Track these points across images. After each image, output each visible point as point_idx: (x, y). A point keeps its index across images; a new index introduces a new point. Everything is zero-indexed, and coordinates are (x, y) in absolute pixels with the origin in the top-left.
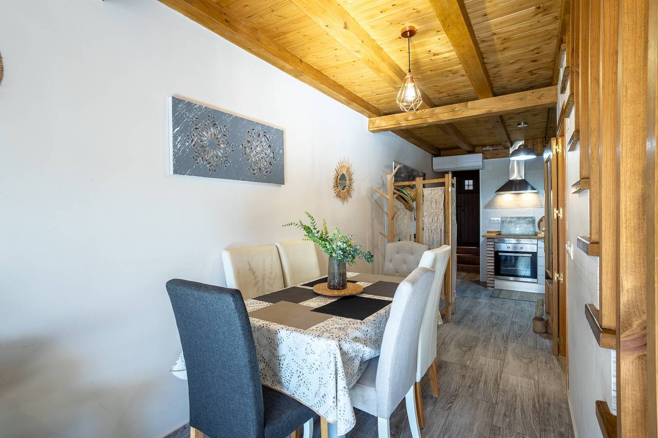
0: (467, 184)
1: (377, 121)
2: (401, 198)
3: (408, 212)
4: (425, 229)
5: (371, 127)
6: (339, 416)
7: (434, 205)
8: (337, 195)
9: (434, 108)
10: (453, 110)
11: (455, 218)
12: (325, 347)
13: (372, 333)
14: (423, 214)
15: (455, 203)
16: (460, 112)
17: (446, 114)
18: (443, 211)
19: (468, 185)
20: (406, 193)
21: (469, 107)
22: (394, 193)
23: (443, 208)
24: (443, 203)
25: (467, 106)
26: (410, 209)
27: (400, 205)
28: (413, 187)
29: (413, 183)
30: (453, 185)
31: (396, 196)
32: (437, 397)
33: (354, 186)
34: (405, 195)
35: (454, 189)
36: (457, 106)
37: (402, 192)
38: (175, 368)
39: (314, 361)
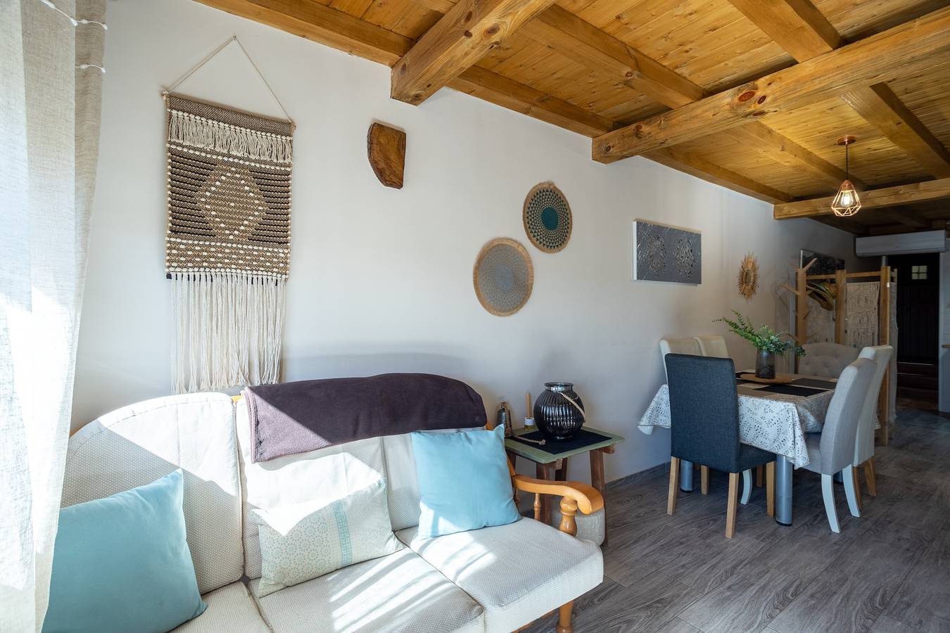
0: (916, 271)
1: (785, 208)
2: (817, 295)
3: (824, 311)
4: (848, 332)
5: (776, 214)
6: (797, 455)
7: (862, 303)
8: (742, 293)
9: (867, 192)
10: (897, 193)
11: (894, 319)
12: (783, 407)
13: (815, 407)
14: (846, 313)
15: (895, 302)
16: (906, 195)
17: (885, 198)
18: (877, 310)
19: (918, 273)
20: (825, 290)
21: (921, 189)
22: (807, 289)
23: (877, 307)
24: (877, 301)
25: (918, 188)
26: (829, 307)
27: (814, 303)
28: (833, 281)
29: (832, 276)
30: (892, 280)
31: (809, 292)
32: (875, 495)
33: (759, 281)
34: (823, 291)
35: (895, 284)
36: (902, 189)
37: (818, 288)
38: (642, 423)
39: (772, 418)
